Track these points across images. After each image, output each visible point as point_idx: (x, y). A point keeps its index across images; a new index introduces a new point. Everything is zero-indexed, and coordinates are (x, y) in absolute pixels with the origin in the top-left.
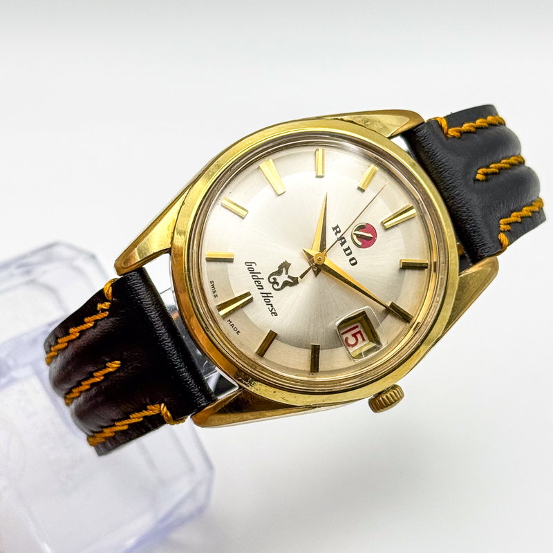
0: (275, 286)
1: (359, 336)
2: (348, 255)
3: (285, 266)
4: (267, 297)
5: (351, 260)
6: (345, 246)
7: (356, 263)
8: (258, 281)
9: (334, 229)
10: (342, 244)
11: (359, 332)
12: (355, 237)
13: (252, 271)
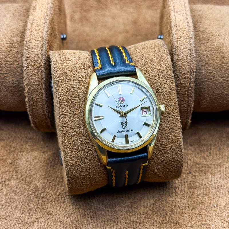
0: (126, 127)
1: (145, 111)
2: (125, 106)
3: (122, 123)
4: (128, 131)
5: (126, 106)
6: (122, 106)
7: (127, 105)
8: (123, 131)
9: (117, 107)
10: (121, 107)
11: (144, 110)
12: (121, 103)
13: (120, 132)
